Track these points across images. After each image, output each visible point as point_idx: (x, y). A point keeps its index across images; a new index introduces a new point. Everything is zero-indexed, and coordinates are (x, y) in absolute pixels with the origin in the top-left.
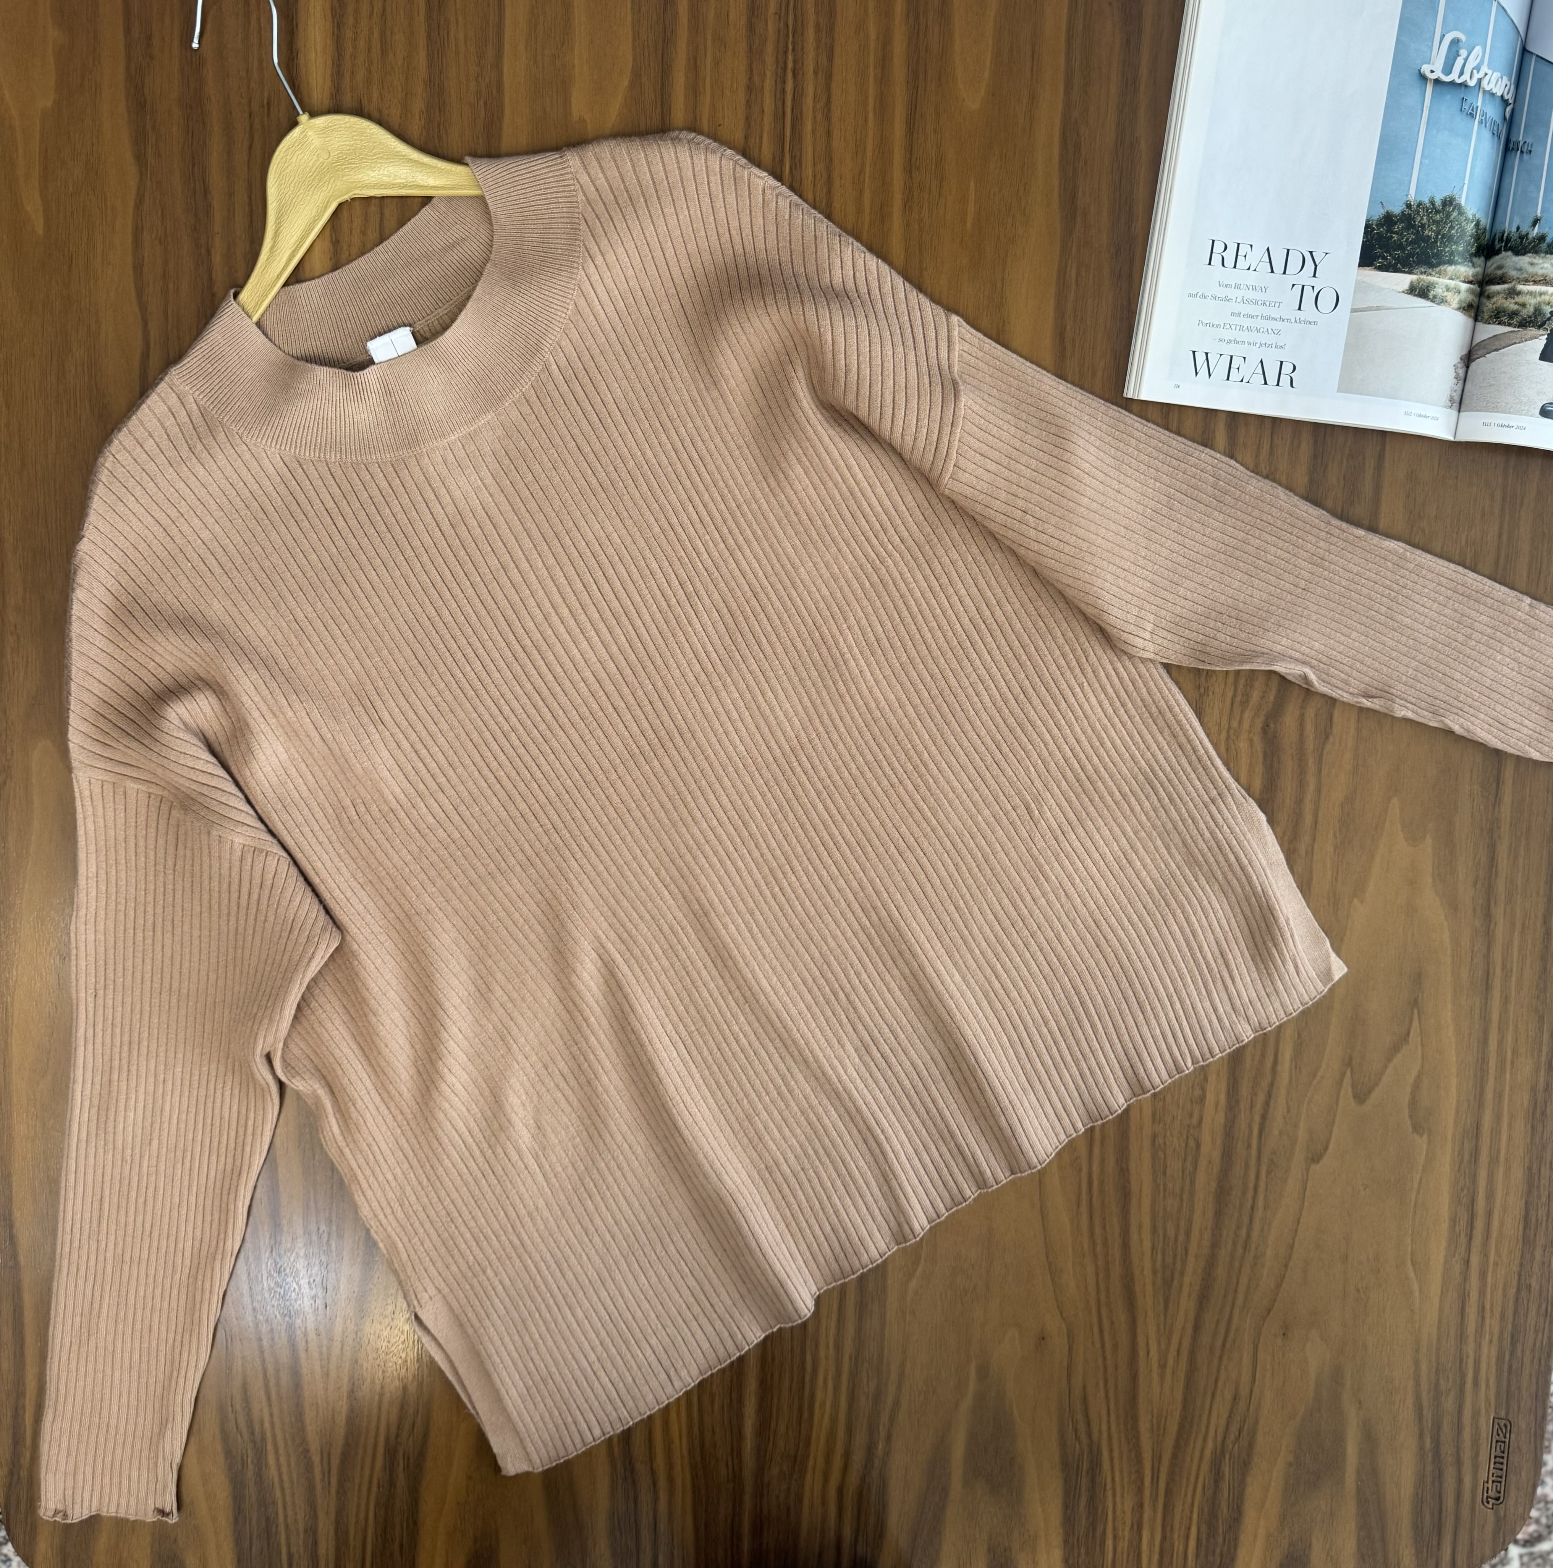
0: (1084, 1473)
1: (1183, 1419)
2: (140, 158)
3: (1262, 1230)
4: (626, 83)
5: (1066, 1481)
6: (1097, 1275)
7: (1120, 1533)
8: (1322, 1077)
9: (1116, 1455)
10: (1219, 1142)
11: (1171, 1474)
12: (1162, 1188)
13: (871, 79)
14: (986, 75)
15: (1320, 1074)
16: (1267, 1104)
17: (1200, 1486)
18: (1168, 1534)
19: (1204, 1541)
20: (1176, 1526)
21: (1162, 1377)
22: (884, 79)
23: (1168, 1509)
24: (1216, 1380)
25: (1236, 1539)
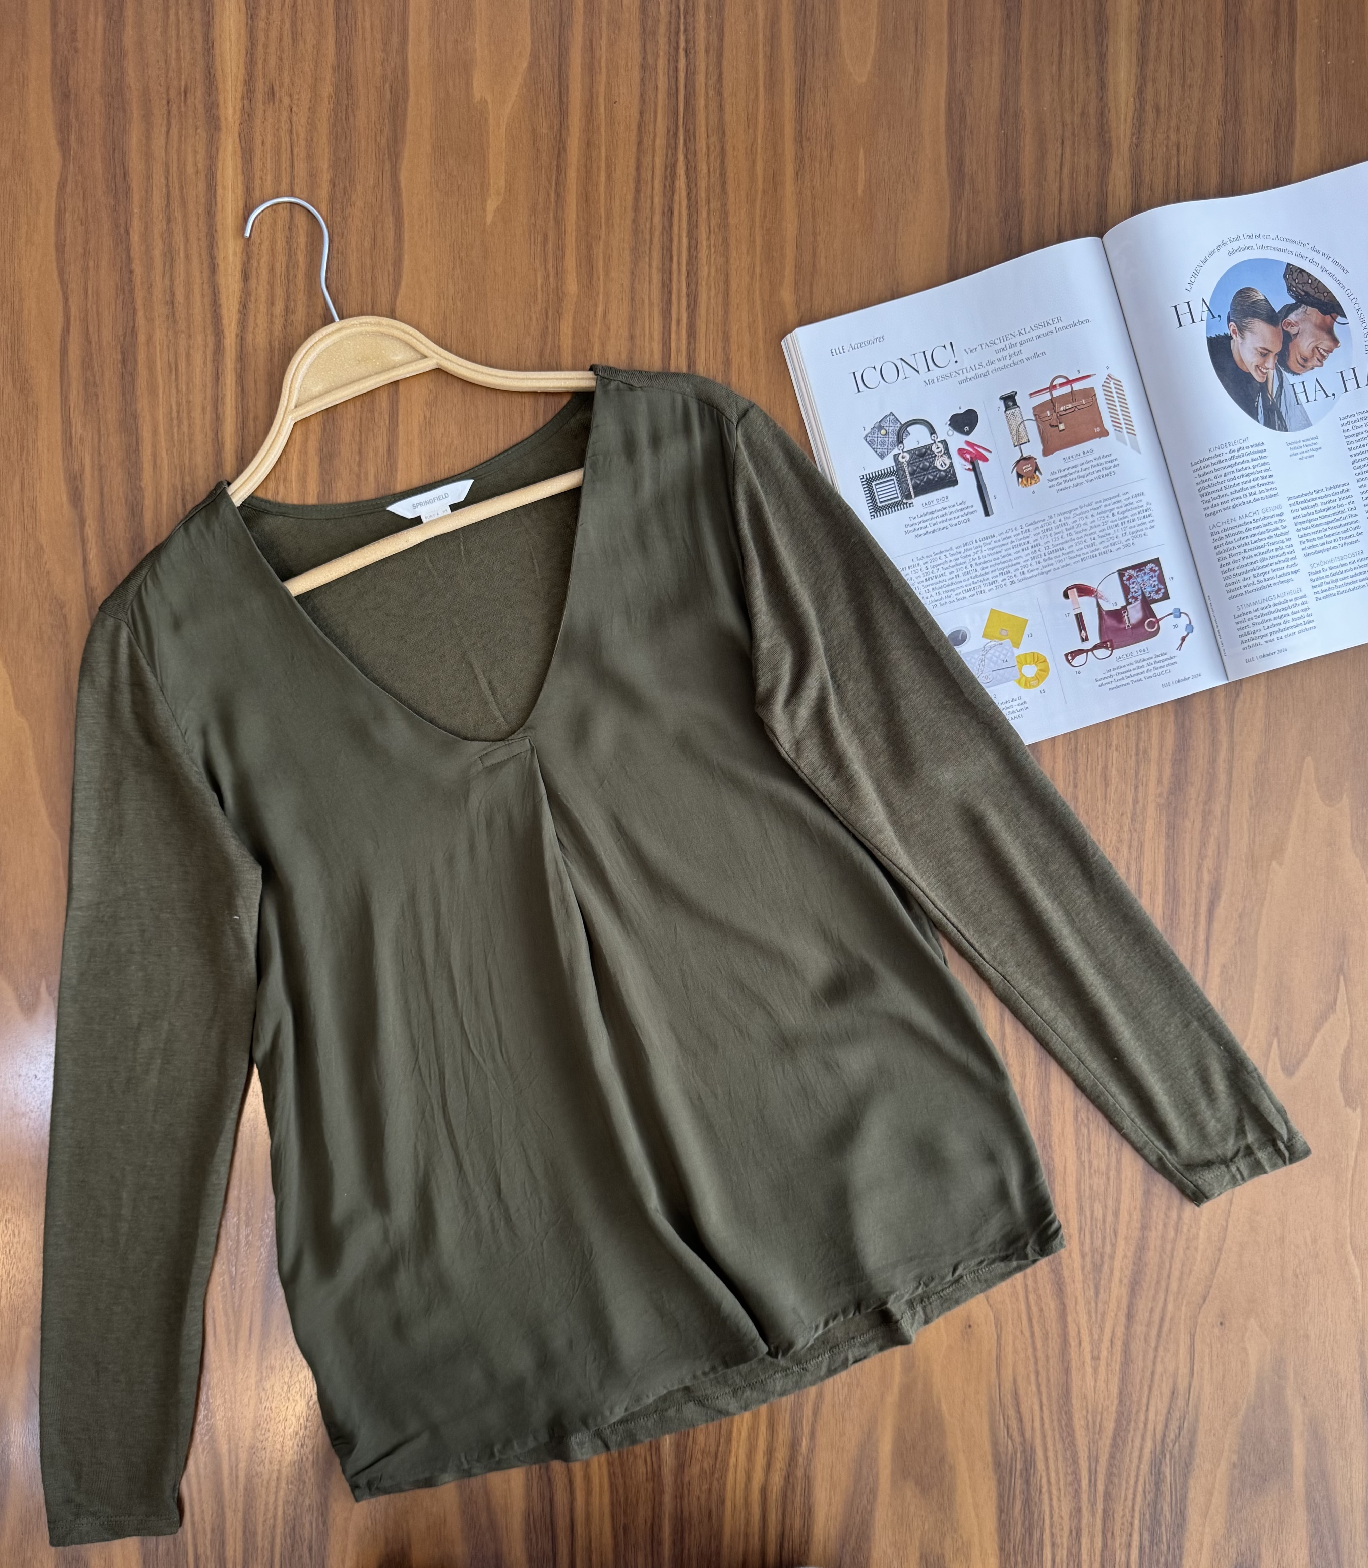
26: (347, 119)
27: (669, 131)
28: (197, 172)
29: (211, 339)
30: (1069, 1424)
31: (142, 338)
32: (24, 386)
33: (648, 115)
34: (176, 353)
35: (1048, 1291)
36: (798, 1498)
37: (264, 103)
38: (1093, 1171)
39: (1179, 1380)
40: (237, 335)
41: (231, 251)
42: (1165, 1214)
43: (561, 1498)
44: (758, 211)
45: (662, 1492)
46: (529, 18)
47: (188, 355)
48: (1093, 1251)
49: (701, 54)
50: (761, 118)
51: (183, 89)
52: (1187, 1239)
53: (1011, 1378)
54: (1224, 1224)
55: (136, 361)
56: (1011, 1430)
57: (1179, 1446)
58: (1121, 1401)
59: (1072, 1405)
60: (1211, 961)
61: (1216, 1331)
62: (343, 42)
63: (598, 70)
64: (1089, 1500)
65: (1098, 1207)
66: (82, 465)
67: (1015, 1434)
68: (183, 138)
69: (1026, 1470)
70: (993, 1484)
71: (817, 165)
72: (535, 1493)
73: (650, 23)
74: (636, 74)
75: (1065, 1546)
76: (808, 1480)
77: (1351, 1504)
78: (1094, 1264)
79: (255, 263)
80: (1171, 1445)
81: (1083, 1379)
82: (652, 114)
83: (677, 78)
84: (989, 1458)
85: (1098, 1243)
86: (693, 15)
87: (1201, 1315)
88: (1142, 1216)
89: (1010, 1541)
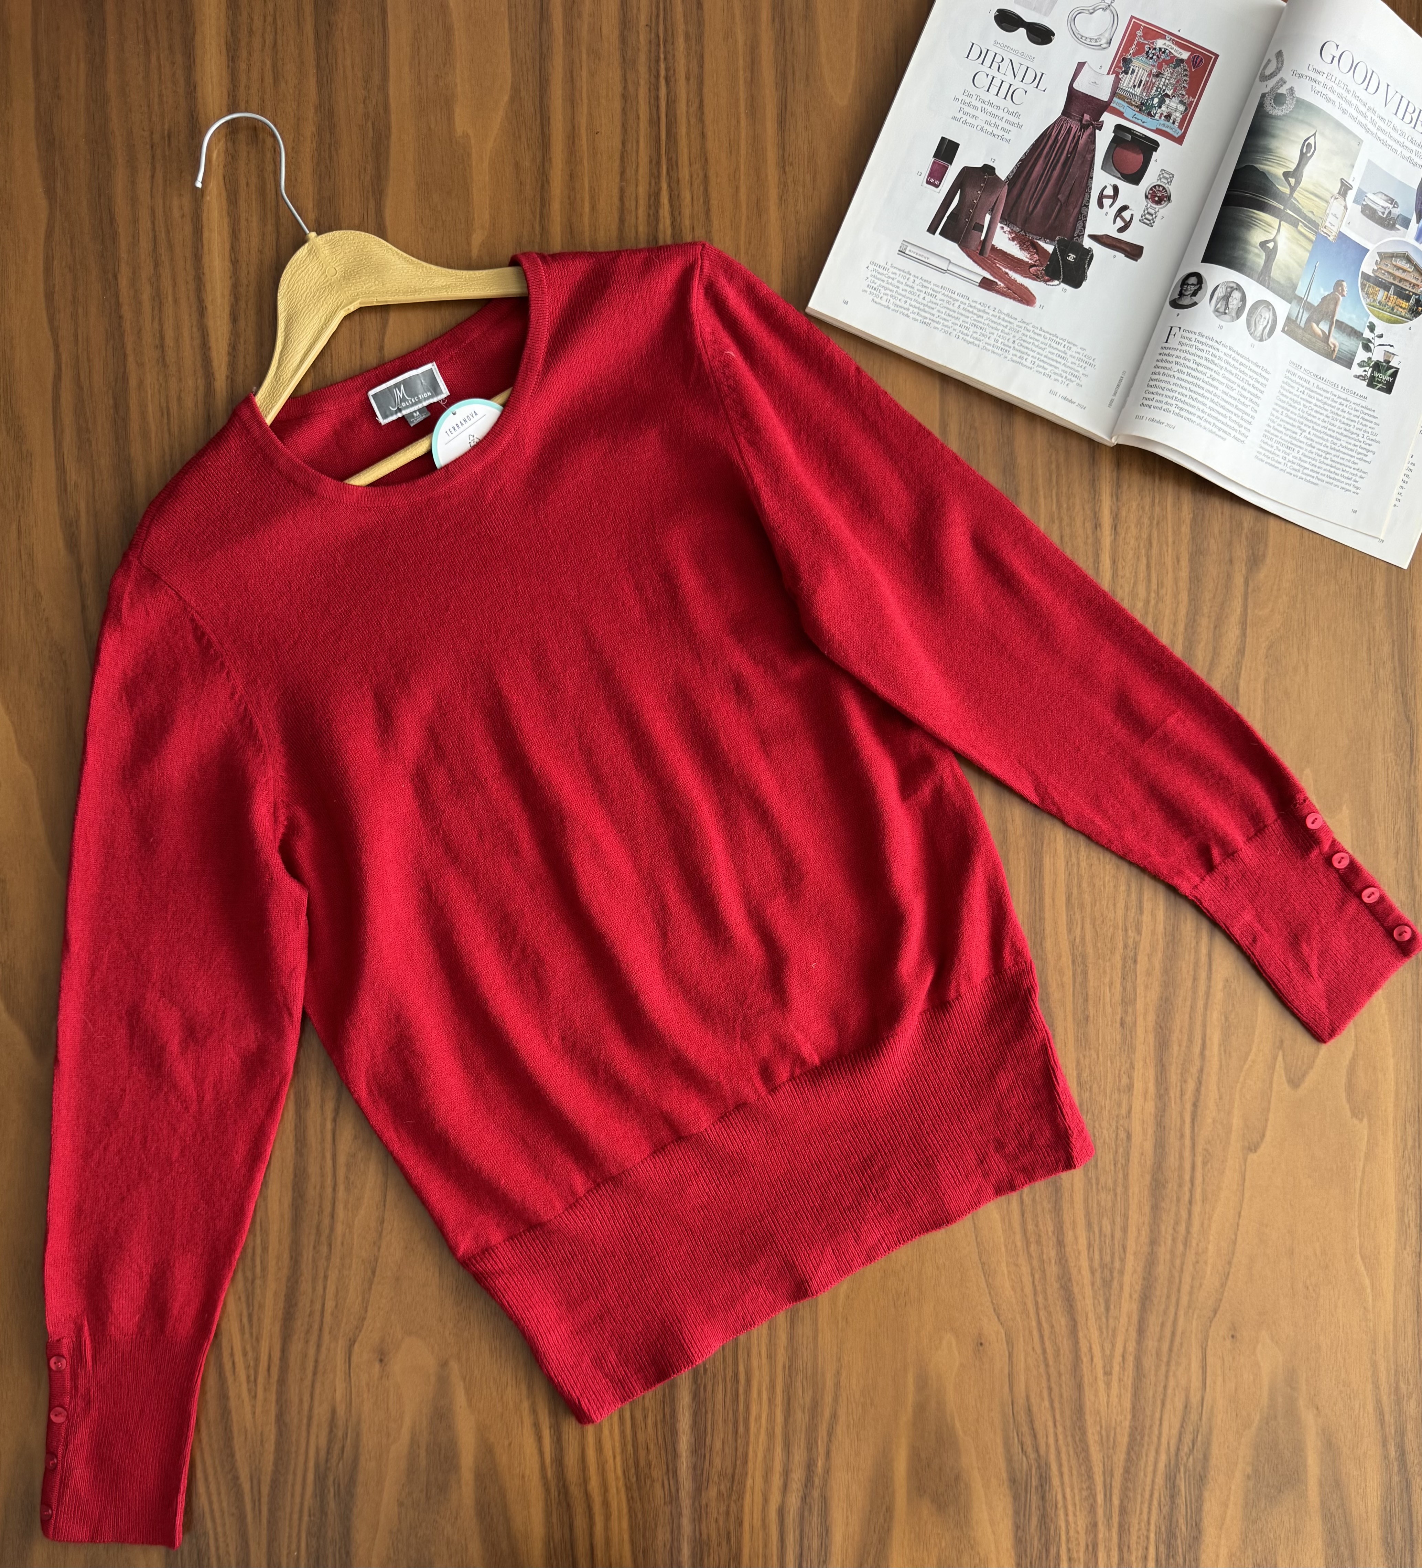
0: (1033, 1490)
1: (1134, 1429)
2: (50, 192)
3: (1202, 1224)
4: (506, 98)
5: (1016, 1498)
6: (1033, 1275)
7: (1075, 1555)
8: (1253, 1062)
9: (1065, 1469)
10: (1150, 1131)
11: (1125, 1490)
12: (1094, 1181)
13: (741, 82)
14: (853, 72)
15: (1250, 1058)
16: (1198, 1090)
17: (1155, 1502)
18: (1125, 1555)
19: (1164, 1563)
20: (1133, 1546)
21: (1108, 1385)
22: (753, 81)
23: (1123, 1529)
24: (1165, 1387)
25: (1197, 1560)
26: (331, 157)
27: (651, 161)
28: (183, 216)
29: (201, 382)
30: (1083, 1440)
31: (133, 382)
32: (18, 435)
33: (630, 146)
34: (167, 396)
35: (1058, 1308)
36: (815, 1519)
37: (247, 144)
38: (1100, 1187)
39: (1192, 1392)
40: (227, 377)
41: (218, 294)
42: (1174, 1229)
43: (580, 1522)
44: (743, 238)
45: (680, 1515)
46: (509, 51)
47: (179, 399)
48: (1103, 1266)
49: (682, 82)
50: (743, 144)
51: (166, 132)
52: (1197, 1254)
53: (1024, 1394)
54: (1233, 1237)
55: (128, 406)
56: (1025, 1447)
57: (1194, 1459)
58: (1134, 1416)
59: (1086, 1420)
60: (1214, 976)
61: (1228, 1343)
62: (325, 82)
63: (579, 101)
64: (1105, 1515)
65: (1106, 1222)
66: (78, 511)
67: (1030, 1450)
68: (168, 183)
69: (1042, 1486)
70: (1009, 1499)
71: (801, 190)
72: (554, 1519)
73: (630, 53)
74: (617, 105)
75: (1082, 1560)
76: (825, 1500)
77: (1367, 1513)
78: (1104, 1280)
79: (242, 304)
80: (1185, 1458)
81: (1096, 1395)
82: (635, 144)
83: (658, 108)
84: (1004, 1475)
85: (1108, 1259)
86: (673, 43)
87: (1213, 1328)
88: (1151, 1231)
89: (1026, 1556)
